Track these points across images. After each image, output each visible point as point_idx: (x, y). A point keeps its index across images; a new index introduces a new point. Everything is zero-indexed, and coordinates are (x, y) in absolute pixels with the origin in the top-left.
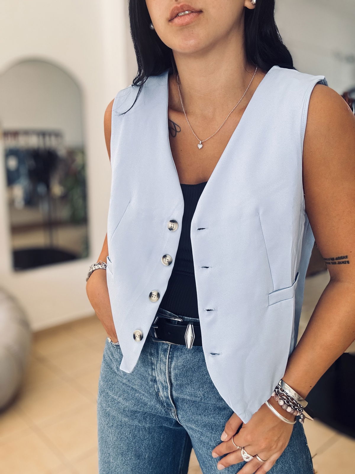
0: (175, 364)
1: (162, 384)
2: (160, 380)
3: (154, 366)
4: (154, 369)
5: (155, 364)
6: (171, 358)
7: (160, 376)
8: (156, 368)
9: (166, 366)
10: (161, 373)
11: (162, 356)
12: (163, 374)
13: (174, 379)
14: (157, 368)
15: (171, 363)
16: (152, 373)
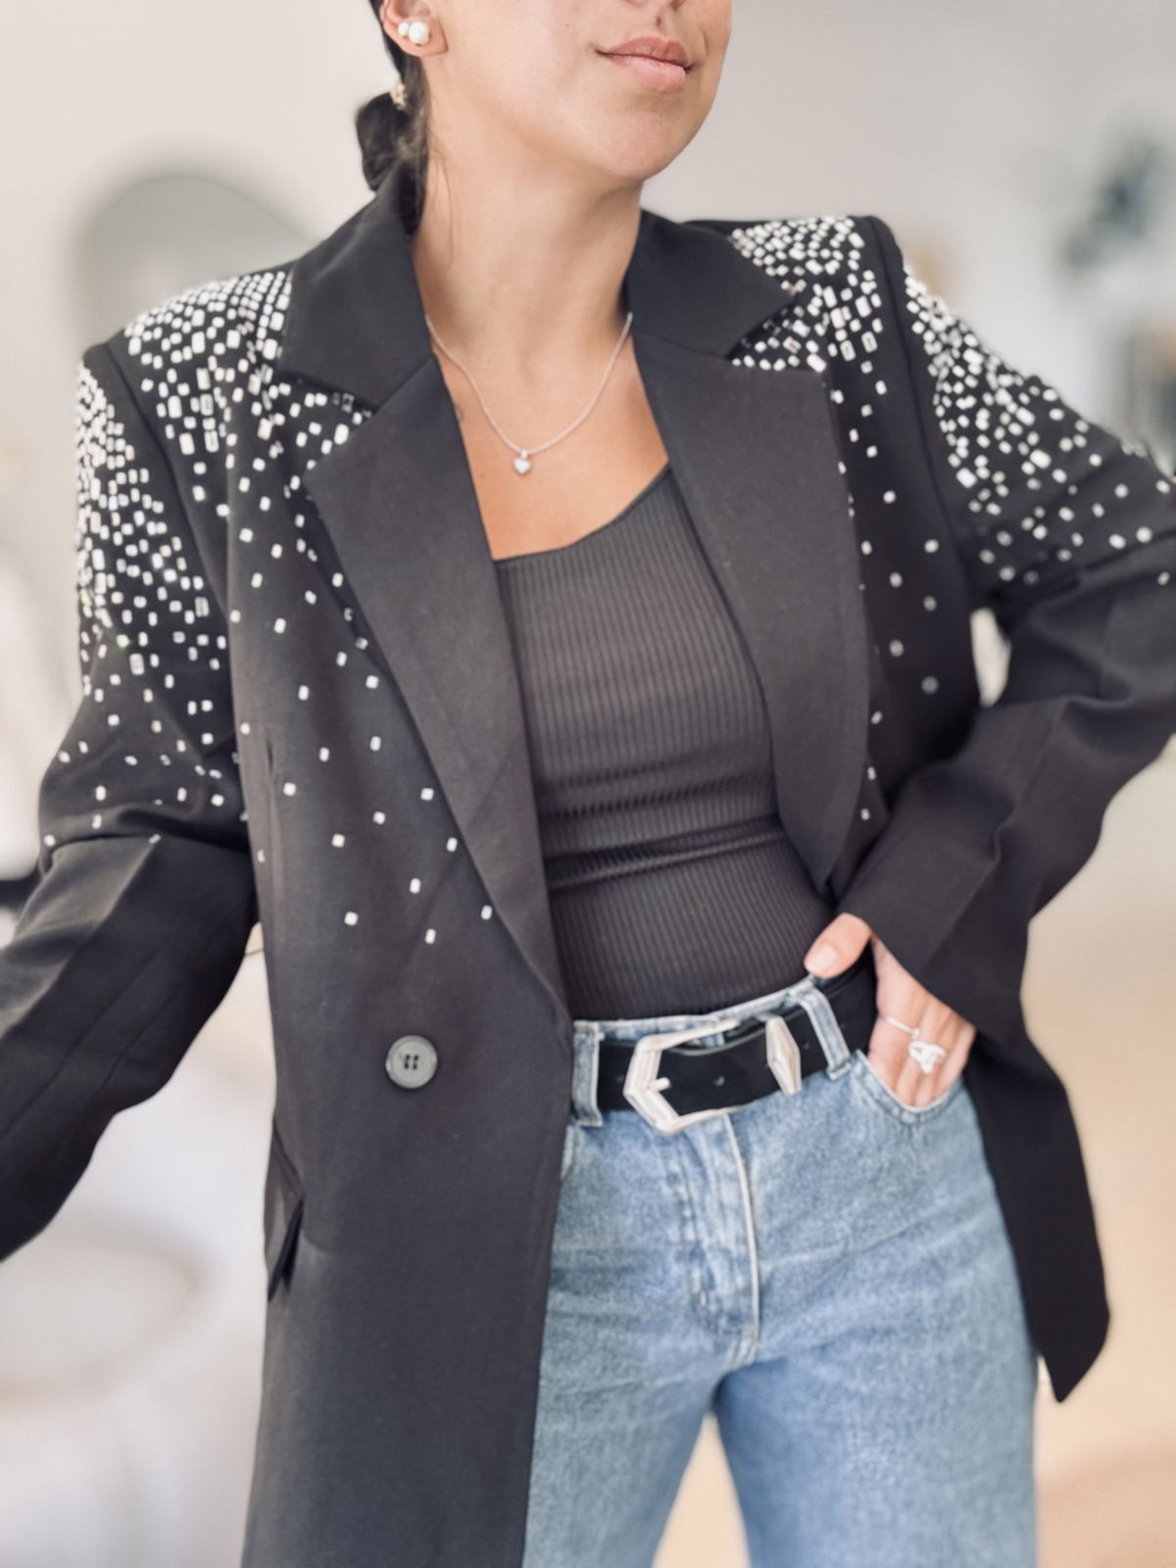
1: (726, 1252)
2: (719, 1242)
4: (694, 1217)
5: (696, 1196)
8: (698, 1212)
10: (724, 1217)
14: (703, 1209)
16: (682, 1235)
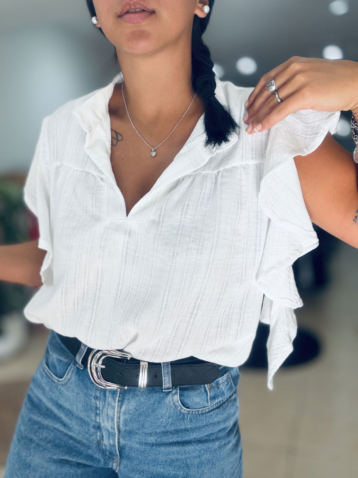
0: (126, 407)
3: (99, 410)
6: (121, 402)
7: (106, 422)
9: (115, 411)
11: (109, 399)
12: (110, 420)
13: (123, 424)
15: (121, 407)
